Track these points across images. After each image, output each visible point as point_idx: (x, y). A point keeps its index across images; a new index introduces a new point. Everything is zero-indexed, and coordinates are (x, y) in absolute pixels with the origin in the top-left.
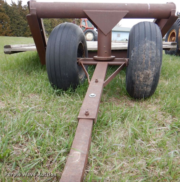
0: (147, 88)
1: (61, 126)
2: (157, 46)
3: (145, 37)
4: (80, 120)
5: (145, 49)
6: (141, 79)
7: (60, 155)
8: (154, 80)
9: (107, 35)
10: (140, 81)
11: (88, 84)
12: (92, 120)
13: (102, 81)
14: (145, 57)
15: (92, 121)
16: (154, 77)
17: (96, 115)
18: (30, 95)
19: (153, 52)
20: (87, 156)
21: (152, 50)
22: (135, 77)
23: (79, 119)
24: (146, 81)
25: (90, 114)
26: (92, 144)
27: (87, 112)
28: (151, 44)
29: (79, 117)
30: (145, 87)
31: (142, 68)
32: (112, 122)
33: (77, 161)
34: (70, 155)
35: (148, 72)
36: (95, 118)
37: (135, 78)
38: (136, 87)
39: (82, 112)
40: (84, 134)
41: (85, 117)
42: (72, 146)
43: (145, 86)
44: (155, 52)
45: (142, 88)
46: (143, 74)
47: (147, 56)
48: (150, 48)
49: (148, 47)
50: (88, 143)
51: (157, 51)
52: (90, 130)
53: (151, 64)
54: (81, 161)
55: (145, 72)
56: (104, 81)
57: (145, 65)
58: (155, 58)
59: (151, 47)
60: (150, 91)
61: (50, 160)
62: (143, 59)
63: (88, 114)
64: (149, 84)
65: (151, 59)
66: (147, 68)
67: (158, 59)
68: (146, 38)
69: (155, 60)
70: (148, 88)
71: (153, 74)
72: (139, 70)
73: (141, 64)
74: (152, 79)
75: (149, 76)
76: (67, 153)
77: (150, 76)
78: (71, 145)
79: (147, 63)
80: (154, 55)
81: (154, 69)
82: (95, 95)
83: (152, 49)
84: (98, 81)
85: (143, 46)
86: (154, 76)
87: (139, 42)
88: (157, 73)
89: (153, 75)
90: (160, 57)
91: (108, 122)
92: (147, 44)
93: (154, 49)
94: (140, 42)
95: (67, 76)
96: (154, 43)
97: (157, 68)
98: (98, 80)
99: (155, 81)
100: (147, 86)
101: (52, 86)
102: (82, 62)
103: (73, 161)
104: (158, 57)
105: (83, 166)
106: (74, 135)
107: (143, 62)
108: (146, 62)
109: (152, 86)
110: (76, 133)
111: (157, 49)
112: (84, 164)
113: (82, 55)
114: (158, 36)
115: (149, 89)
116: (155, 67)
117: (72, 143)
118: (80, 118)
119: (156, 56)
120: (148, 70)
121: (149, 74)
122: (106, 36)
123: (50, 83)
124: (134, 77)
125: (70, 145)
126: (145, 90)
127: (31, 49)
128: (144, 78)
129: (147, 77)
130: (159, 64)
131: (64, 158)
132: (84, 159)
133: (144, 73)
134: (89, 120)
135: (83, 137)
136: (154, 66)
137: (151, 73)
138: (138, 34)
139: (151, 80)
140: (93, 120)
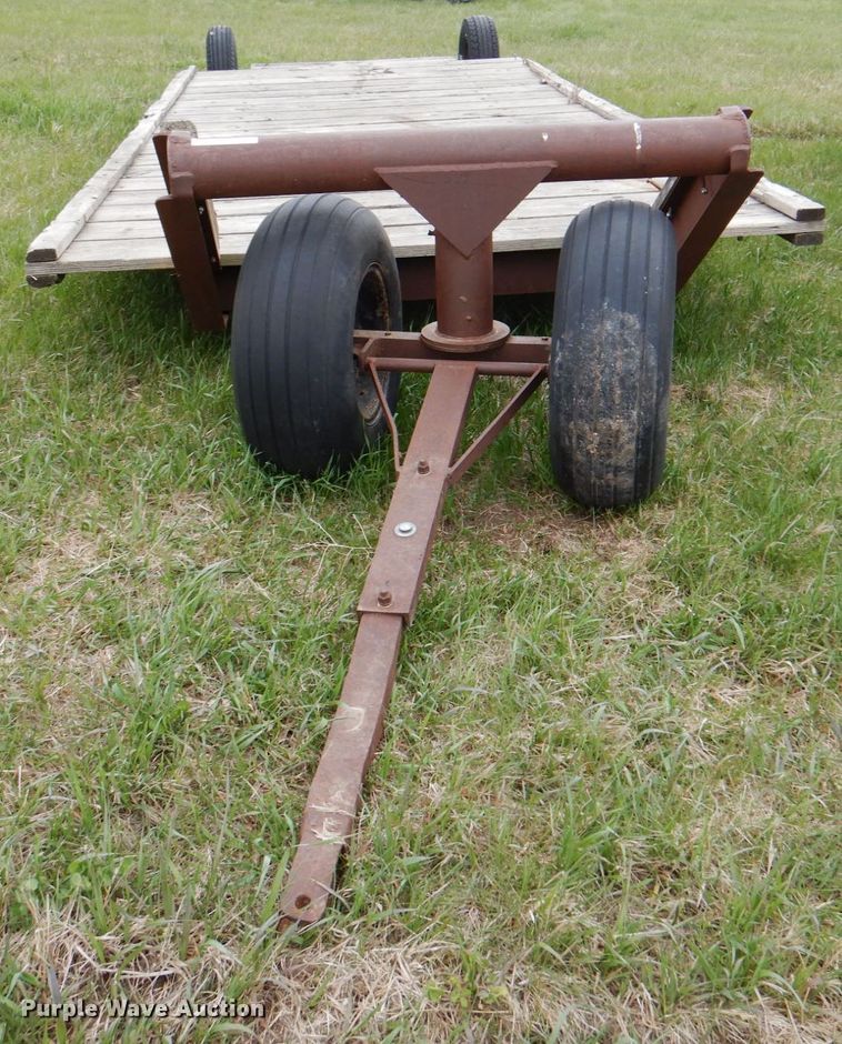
0: (616, 476)
1: (308, 633)
2: (643, 330)
3: (603, 295)
4: (364, 618)
5: (600, 344)
6: (589, 447)
7: (313, 716)
8: (638, 450)
9: (471, 255)
10: (588, 453)
11: (394, 477)
12: (401, 619)
13: (441, 465)
14: (602, 372)
15: (398, 623)
16: (637, 441)
17: (410, 602)
18: (174, 499)
19: (627, 355)
20: (382, 718)
21: (626, 347)
22: (570, 438)
23: (360, 615)
24: (609, 456)
25: (393, 599)
26: (395, 687)
27: (383, 594)
28: (623, 325)
29: (360, 608)
30: (610, 476)
31: (591, 412)
32: (462, 620)
33: (356, 728)
34: (337, 716)
35: (615, 426)
36: (407, 611)
37: (570, 442)
38: (578, 471)
39: (372, 590)
40: (376, 660)
41: (378, 608)
42: (343, 692)
43: (608, 472)
44: (638, 353)
45: (600, 477)
46: (595, 430)
47: (607, 370)
48: (618, 338)
49: (611, 335)
50: (385, 685)
51: (643, 352)
52: (393, 647)
53: (622, 395)
54: (365, 729)
55: (603, 423)
56: (451, 465)
57: (603, 401)
58: (637, 376)
59: (622, 335)
60: (632, 486)
61: (287, 727)
62: (593, 380)
63: (388, 601)
64: (623, 463)
65: (622, 381)
66: (609, 411)
67: (649, 380)
68: (607, 300)
69: (637, 384)
70: (620, 479)
71: (631, 430)
72: (581, 416)
73: (589, 395)
74: (632, 446)
75: (617, 437)
76: (331, 711)
77: (624, 439)
78: (341, 690)
79: (607, 392)
80: (634, 365)
81: (635, 413)
82: (414, 529)
83: (626, 344)
84: (428, 468)
85: (595, 331)
86: (638, 437)
87: (581, 312)
88: (650, 427)
89: (635, 434)
90: (656, 370)
91: (450, 619)
92: (609, 326)
93: (633, 344)
94: (584, 313)
95: (318, 430)
96: (633, 320)
97: (647, 410)
98: (430, 464)
99: (643, 454)
100: (617, 470)
101: (259, 461)
102: (374, 359)
103: (345, 728)
104: (647, 371)
105: (370, 741)
106: (347, 662)
107: (593, 390)
108: (604, 389)
109: (637, 472)
110: (353, 656)
111: (644, 342)
112: (371, 735)
113: (376, 307)
114: (651, 289)
115: (627, 481)
116: (637, 409)
117: (342, 685)
118: (363, 613)
119: (641, 368)
120: (611, 418)
121: (618, 431)
122: (467, 258)
123: (252, 451)
124: (567, 439)
125: (337, 690)
126: (613, 483)
127: (144, 260)
128: (600, 443)
129: (610, 442)
130: (655, 397)
131: (324, 722)
132: (373, 725)
133: (598, 428)
134: (391, 619)
135: (371, 670)
136: (633, 404)
137: (625, 428)
138: (581, 278)
139: (628, 452)
140: (404, 618)
